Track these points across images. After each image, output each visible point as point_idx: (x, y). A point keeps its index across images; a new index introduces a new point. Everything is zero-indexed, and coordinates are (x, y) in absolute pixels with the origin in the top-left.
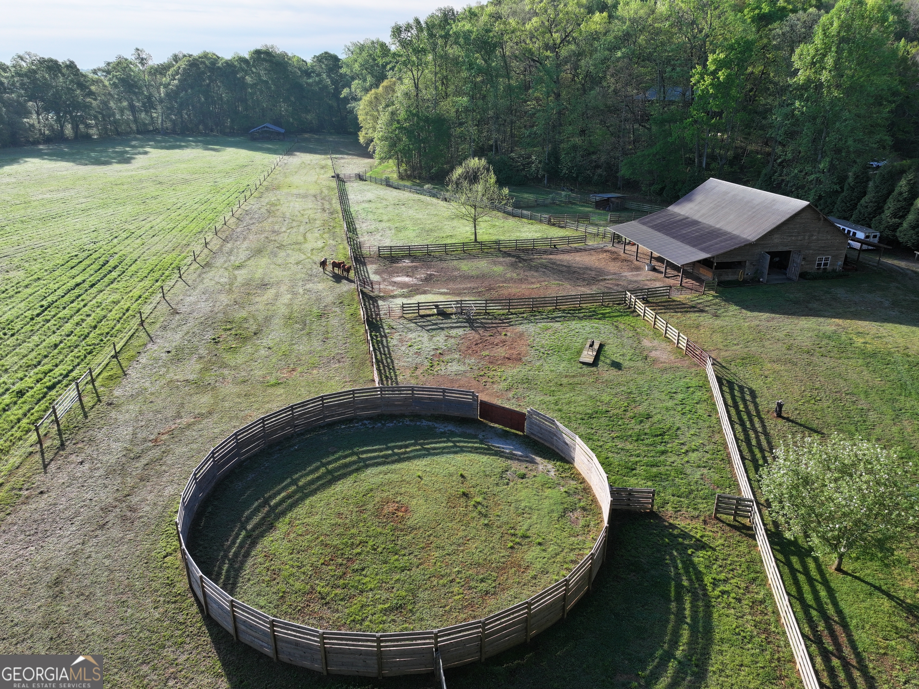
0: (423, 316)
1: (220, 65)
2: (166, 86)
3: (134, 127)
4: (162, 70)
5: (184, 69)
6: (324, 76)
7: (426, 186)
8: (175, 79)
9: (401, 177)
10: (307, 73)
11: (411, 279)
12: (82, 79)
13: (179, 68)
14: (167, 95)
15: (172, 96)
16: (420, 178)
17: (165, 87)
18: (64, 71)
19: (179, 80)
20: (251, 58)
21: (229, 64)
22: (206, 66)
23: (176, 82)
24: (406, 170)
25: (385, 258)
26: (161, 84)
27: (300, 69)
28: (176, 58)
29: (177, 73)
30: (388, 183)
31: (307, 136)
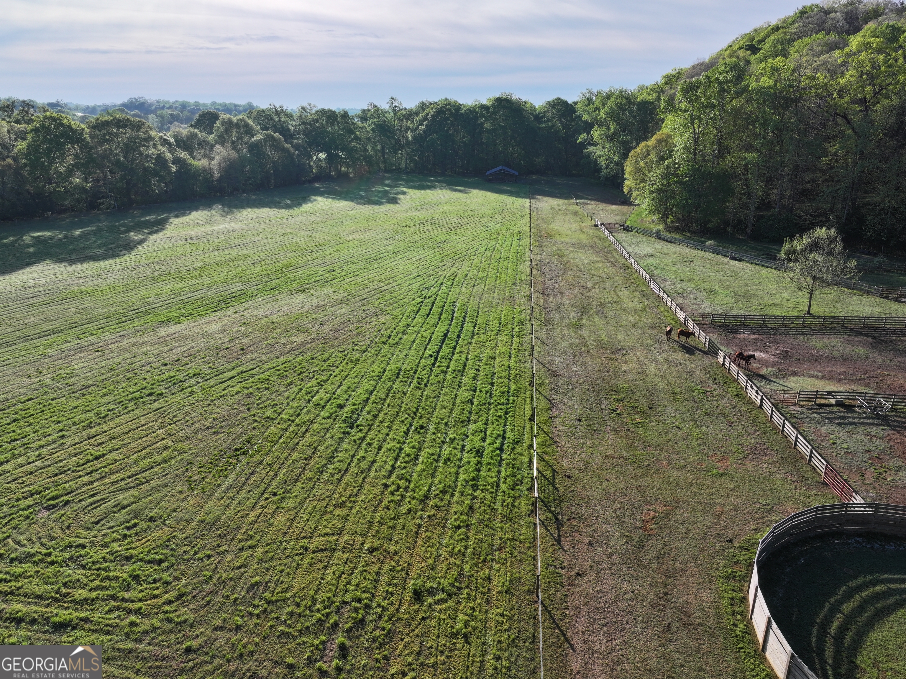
0: (821, 406)
1: (463, 111)
2: (414, 130)
3: (382, 166)
4: (410, 115)
5: (432, 116)
6: (555, 121)
7: (709, 243)
8: (422, 125)
9: (668, 229)
10: (538, 117)
11: (768, 356)
12: (352, 126)
13: (428, 114)
14: (414, 138)
15: (418, 139)
16: (690, 232)
17: (412, 132)
18: (340, 120)
19: (426, 125)
20: (493, 105)
21: (471, 111)
22: (451, 113)
23: (423, 127)
24: (672, 222)
25: (719, 326)
26: (408, 128)
27: (532, 114)
28: (423, 106)
29: (425, 118)
30: (658, 236)
31: (535, 177)
